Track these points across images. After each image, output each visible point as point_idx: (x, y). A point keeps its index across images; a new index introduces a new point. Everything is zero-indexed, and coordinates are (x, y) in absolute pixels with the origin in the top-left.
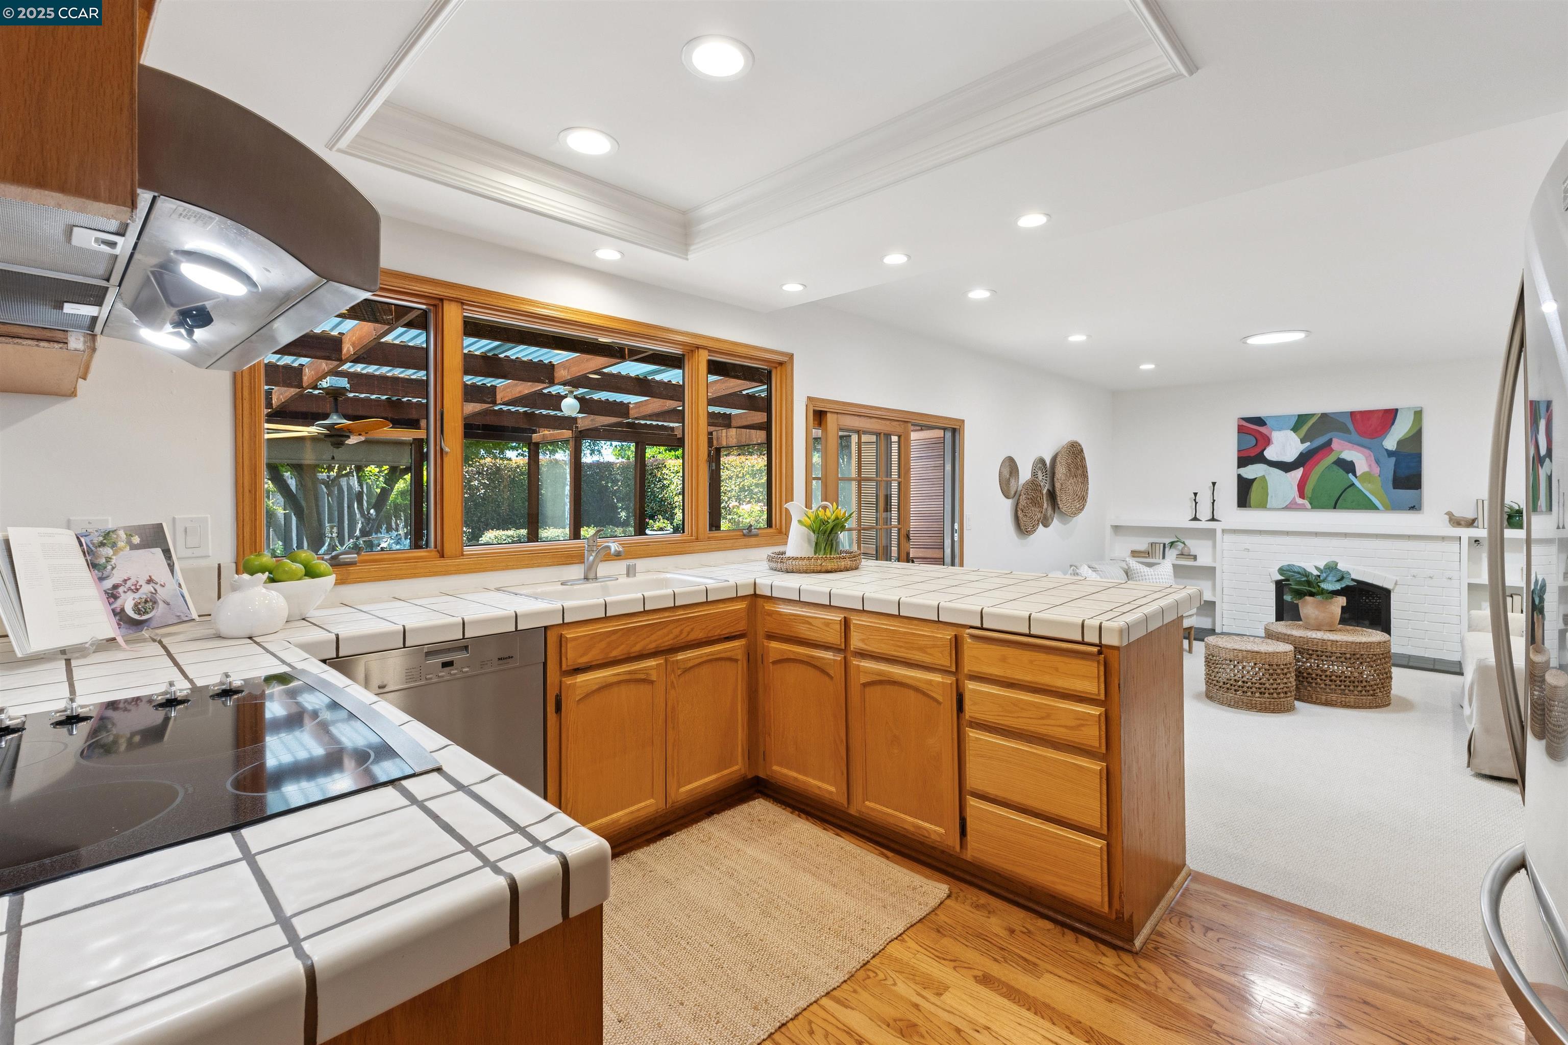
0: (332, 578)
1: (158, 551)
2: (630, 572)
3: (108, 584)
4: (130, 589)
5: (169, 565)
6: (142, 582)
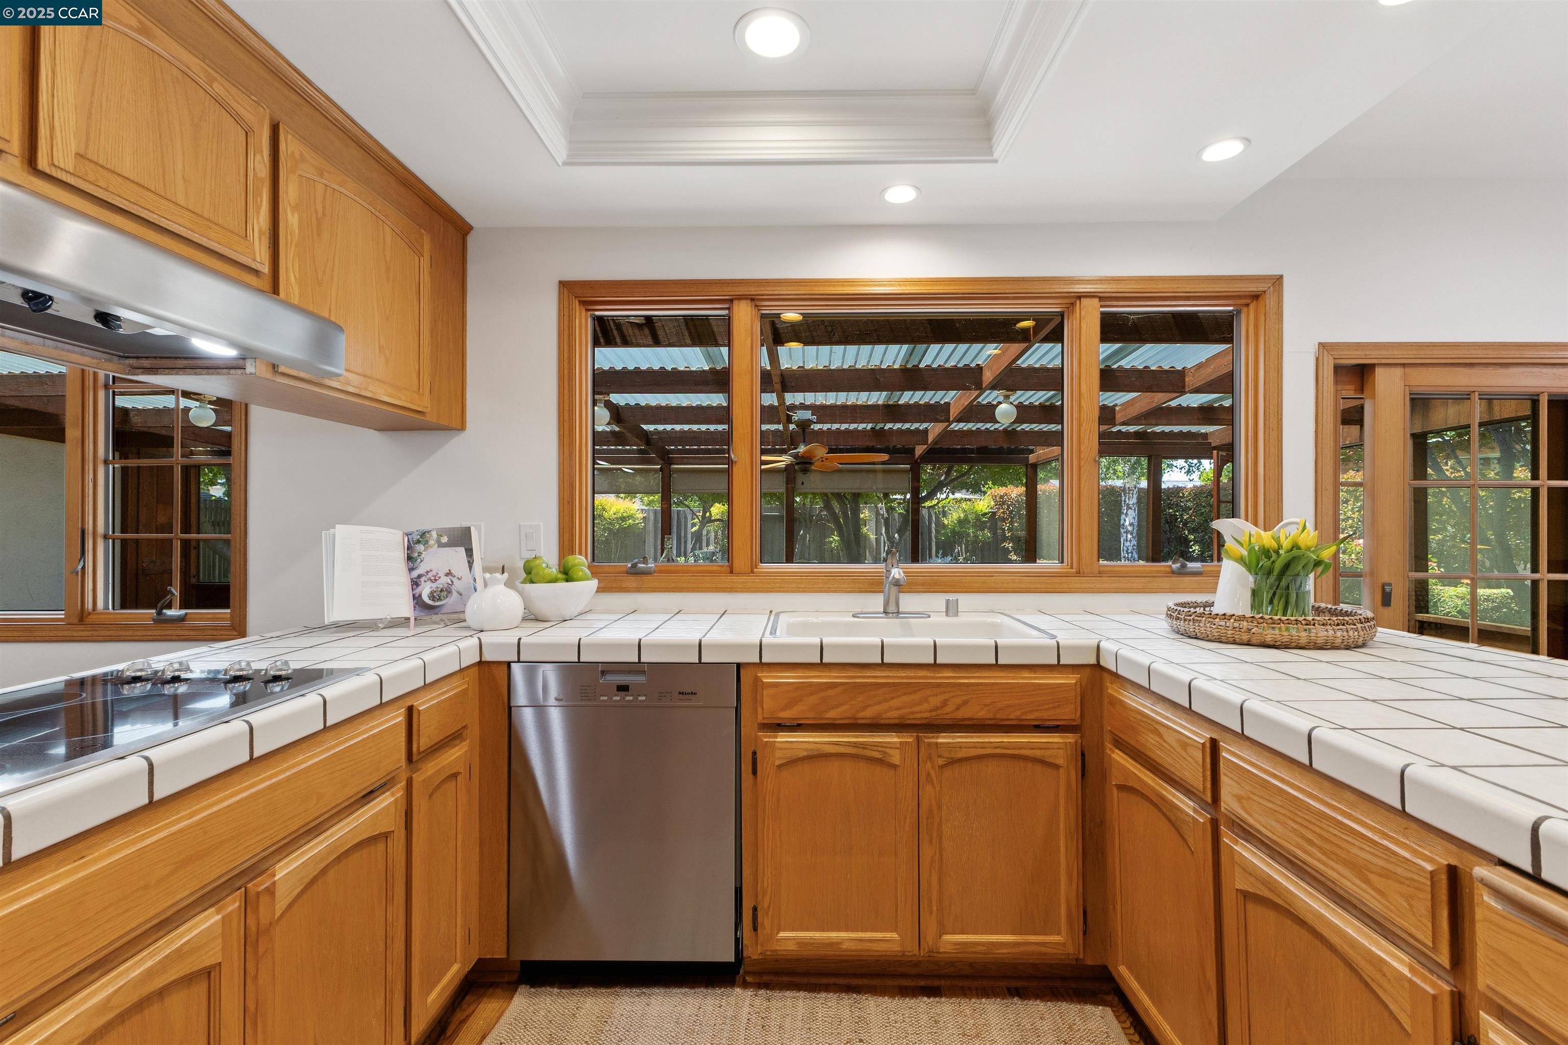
0: (594, 584)
1: (462, 551)
2: (951, 609)
3: (415, 574)
4: (430, 579)
5: (469, 562)
6: (441, 574)
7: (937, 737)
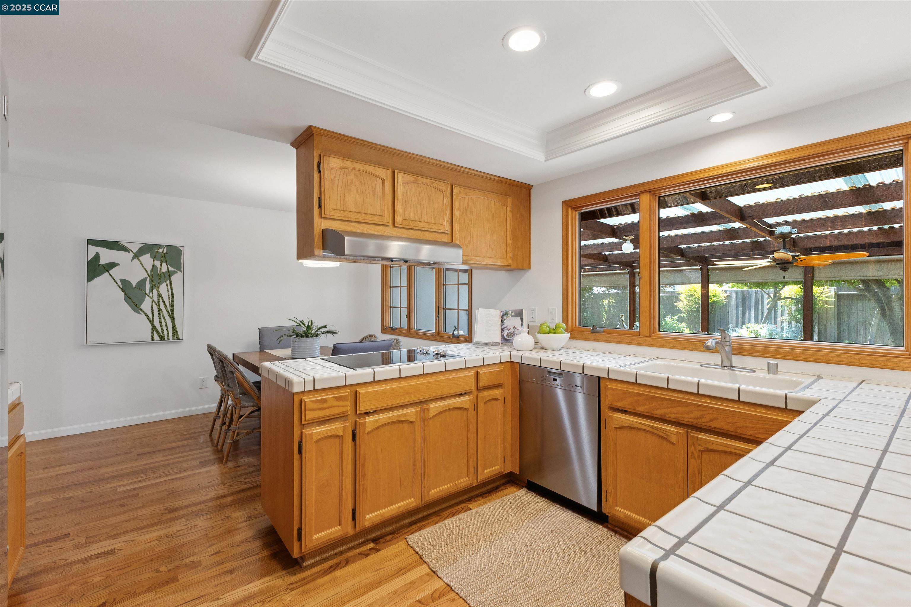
2: (772, 369)
3: (503, 327)
4: (507, 329)
5: (521, 323)
6: (511, 328)
7: (699, 434)
